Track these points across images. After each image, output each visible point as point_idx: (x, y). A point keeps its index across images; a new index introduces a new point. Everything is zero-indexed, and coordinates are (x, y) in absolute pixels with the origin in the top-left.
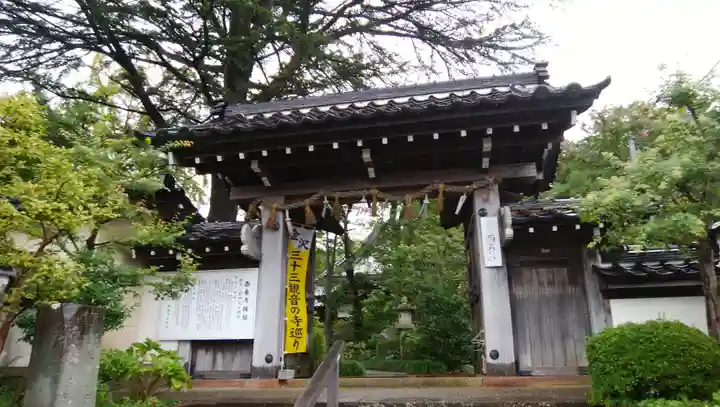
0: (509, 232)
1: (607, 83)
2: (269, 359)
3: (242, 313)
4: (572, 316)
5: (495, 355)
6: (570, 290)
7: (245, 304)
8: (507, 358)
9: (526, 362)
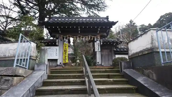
0: (102, 43)
1: (118, 22)
2: (60, 63)
3: (56, 54)
4: (110, 57)
5: (98, 63)
6: (110, 53)
7: (56, 53)
8: (100, 63)
9: (103, 64)
